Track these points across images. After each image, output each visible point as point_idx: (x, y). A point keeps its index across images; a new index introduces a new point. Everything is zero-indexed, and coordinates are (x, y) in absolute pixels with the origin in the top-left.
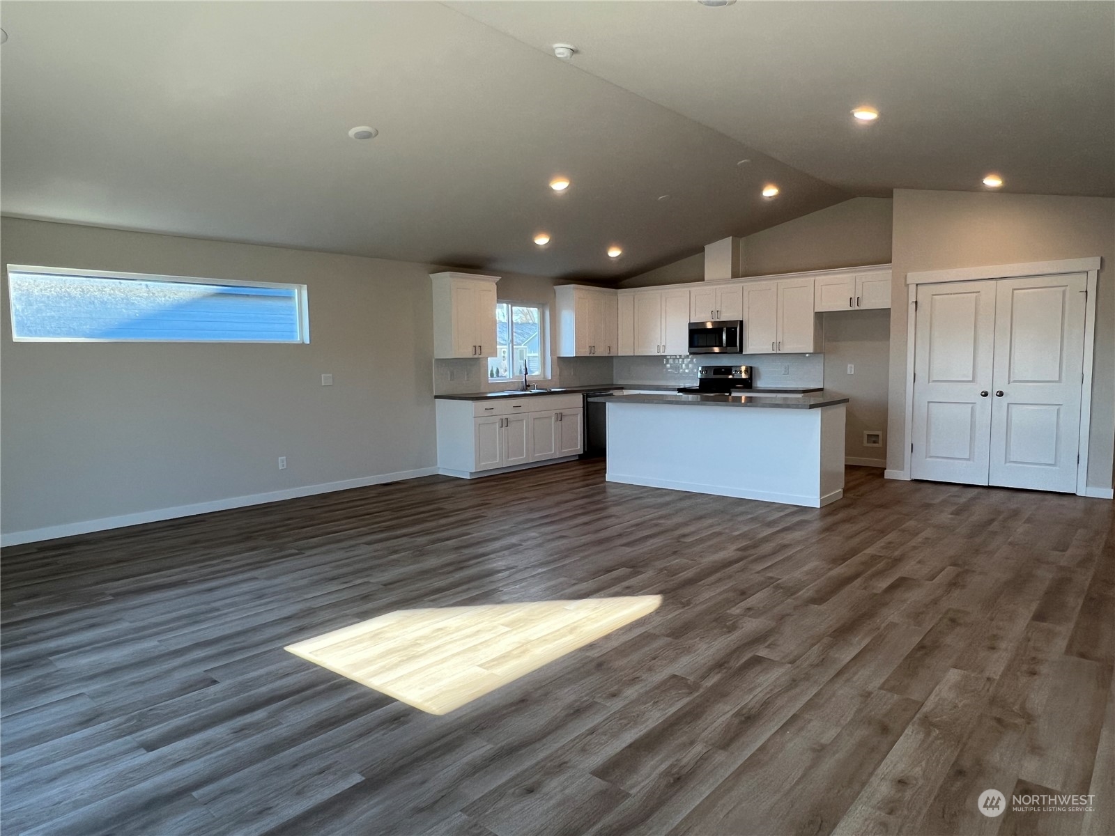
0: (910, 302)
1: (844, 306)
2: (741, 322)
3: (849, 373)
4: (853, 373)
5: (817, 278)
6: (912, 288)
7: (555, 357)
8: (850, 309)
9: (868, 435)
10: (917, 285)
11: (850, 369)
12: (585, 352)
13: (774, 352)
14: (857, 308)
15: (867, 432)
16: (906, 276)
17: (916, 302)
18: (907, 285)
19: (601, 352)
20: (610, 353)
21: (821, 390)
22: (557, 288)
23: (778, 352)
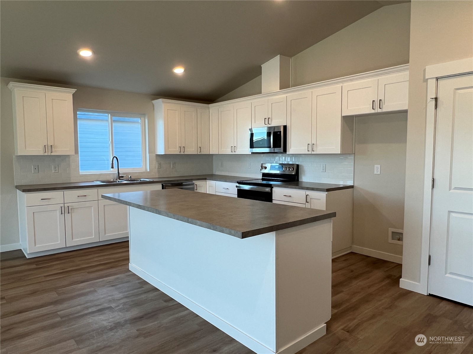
0: (429, 99)
1: (367, 109)
2: (285, 127)
3: (375, 173)
4: (379, 173)
5: (345, 84)
6: (432, 83)
7: (154, 155)
8: (373, 111)
9: (393, 232)
10: (437, 79)
11: (377, 169)
12: (175, 151)
13: (310, 153)
14: (379, 111)
15: (391, 230)
16: (425, 70)
17: (436, 99)
18: (426, 81)
19: (191, 150)
20: (200, 152)
21: (352, 187)
22: (155, 102)
23: (313, 153)
